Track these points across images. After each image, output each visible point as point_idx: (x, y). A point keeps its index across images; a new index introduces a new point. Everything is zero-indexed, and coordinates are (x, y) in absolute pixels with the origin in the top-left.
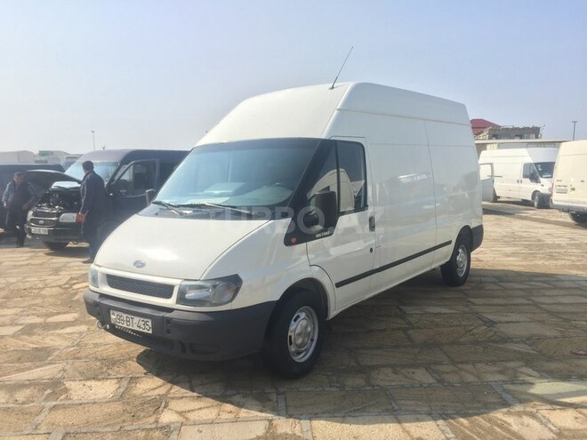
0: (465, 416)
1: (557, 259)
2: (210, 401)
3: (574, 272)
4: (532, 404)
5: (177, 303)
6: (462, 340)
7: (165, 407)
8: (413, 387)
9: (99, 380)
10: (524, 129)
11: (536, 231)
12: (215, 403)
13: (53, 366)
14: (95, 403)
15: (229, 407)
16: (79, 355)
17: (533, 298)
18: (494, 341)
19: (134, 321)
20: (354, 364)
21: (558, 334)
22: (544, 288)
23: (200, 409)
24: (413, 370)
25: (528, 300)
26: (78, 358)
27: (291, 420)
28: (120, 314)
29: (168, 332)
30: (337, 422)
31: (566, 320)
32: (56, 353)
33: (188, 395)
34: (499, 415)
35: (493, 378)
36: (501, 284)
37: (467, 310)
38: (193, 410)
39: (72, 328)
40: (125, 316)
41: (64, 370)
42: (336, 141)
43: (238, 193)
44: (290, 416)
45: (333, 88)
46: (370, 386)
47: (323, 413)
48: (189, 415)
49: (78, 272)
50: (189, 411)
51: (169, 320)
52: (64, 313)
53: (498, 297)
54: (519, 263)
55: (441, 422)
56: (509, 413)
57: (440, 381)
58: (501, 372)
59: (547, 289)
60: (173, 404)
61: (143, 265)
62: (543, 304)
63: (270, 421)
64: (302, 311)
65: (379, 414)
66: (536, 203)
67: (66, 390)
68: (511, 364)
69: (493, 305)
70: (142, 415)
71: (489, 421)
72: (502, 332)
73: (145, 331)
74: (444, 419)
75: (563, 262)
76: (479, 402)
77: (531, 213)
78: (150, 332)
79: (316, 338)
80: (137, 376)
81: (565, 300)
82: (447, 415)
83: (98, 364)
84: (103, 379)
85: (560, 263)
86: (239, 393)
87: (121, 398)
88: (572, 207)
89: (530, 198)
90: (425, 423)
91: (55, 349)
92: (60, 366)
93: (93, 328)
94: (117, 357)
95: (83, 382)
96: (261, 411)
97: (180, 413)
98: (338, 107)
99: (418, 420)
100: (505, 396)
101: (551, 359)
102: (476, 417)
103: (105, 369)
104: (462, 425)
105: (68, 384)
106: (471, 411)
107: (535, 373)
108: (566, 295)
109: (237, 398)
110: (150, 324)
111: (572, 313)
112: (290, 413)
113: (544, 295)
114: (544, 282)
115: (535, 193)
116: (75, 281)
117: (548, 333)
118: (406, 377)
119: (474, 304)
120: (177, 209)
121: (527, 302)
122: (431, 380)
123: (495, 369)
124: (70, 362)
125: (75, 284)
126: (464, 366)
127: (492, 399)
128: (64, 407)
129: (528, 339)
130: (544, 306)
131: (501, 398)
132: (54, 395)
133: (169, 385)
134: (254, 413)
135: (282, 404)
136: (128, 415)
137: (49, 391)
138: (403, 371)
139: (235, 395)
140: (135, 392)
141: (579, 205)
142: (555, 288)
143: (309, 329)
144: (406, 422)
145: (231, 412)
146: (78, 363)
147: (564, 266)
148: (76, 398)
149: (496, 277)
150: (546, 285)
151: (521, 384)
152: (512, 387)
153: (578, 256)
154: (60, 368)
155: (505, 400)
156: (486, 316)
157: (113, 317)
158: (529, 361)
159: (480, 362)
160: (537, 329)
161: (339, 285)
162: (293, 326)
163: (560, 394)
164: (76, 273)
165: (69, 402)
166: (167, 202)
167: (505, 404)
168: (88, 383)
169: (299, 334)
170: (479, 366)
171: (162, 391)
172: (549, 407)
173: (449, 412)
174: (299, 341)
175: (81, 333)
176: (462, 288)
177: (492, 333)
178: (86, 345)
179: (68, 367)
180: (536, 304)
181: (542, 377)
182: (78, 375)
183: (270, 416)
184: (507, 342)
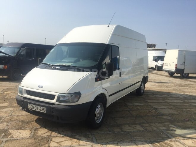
0: (158, 142)
1: (168, 88)
2: (67, 138)
3: (175, 92)
4: (177, 138)
5: (57, 101)
6: (148, 115)
7: (51, 140)
8: (137, 132)
9: (22, 130)
10: (151, 45)
11: (159, 78)
12: (70, 138)
13: (3, 124)
14: (23, 139)
15: (75, 140)
16: (12, 120)
17: (166, 100)
18: (159, 115)
19: (38, 108)
20: (115, 123)
21: (178, 113)
22: (168, 97)
23: (65, 141)
24: (136, 126)
25: (165, 101)
26: (12, 121)
27: (99, 145)
28: (32, 105)
29: (53, 112)
30: (116, 145)
31: (179, 108)
32: (3, 119)
33: (58, 135)
34: (168, 141)
35: (163, 128)
36: (154, 95)
37: (146, 104)
38: (62, 142)
39: (7, 109)
40: (34, 106)
41: (8, 126)
42: (111, 45)
43: (75, 62)
44: (99, 143)
45: (109, 26)
46: (123, 131)
47: (110, 142)
48: (61, 143)
49: (5, 87)
50: (60, 142)
51: (53, 108)
52: (3, 103)
53: (155, 100)
54: (157, 88)
55: (150, 145)
56: (171, 141)
57: (146, 130)
58: (164, 126)
59: (169, 97)
60: (54, 139)
61: (42, 87)
62: (169, 102)
63: (92, 145)
64: (99, 105)
65: (129, 142)
66: (156, 69)
67: (10, 134)
68: (166, 124)
69: (154, 103)
70: (43, 143)
71: (166, 144)
72: (160, 112)
73: (43, 112)
74: (151, 144)
75: (170, 88)
76: (160, 137)
77: (155, 72)
78: (45, 112)
79: (103, 114)
80: (37, 128)
81: (175, 101)
82: (151, 142)
83: (21, 123)
84: (24, 129)
85: (170, 89)
86: (77, 135)
87: (33, 137)
88: (169, 71)
89: (154, 67)
90: (145, 145)
91: (2, 117)
92: (6, 124)
93: (15, 109)
94: (28, 121)
95: (16, 130)
96: (88, 142)
97: (57, 143)
98: (111, 33)
99: (143, 144)
100: (168, 135)
101: (178, 122)
102: (161, 143)
103: (24, 125)
104: (157, 145)
105: (10, 131)
106: (159, 141)
107: (175, 127)
108: (175, 100)
109: (77, 137)
110: (45, 109)
111: (179, 106)
112: (98, 142)
113: (169, 100)
114: (167, 95)
115: (156, 66)
116: (5, 91)
117: (175, 113)
118: (134, 128)
119: (148, 102)
120: (53, 66)
121: (164, 102)
122: (142, 129)
123: (162, 125)
124: (10, 122)
125: (5, 92)
126: (151, 124)
127: (164, 136)
128: (11, 141)
129: (169, 114)
130: (170, 103)
131: (167, 135)
132: (6, 136)
133: (50, 132)
134: (85, 142)
135: (94, 139)
136: (38, 144)
137: (3, 134)
138: (132, 126)
139: (76, 135)
140: (38, 134)
141: (172, 70)
142: (171, 97)
143: (101, 111)
144: (139, 145)
145: (76, 142)
146: (12, 123)
147: (171, 90)
148: (15, 137)
149: (152, 93)
150: (168, 96)
151: (172, 130)
152: (169, 132)
153: (174, 87)
154: (6, 125)
155: (168, 136)
156: (154, 106)
157: (29, 106)
158: (172, 122)
159: (157, 123)
160: (171, 111)
161: (110, 96)
162: (97, 110)
163: (185, 134)
164: (5, 88)
165: (13, 139)
166: (49, 63)
167: (169, 138)
168: (19, 131)
169: (98, 113)
170: (157, 124)
171: (48, 134)
172: (183, 139)
173: (152, 141)
174: (98, 116)
175: (11, 111)
176: (142, 96)
177: (157, 113)
178: (14, 116)
179: (9, 124)
180: (167, 103)
181: (177, 128)
182: (13, 128)
183: (91, 143)
184: (163, 116)
